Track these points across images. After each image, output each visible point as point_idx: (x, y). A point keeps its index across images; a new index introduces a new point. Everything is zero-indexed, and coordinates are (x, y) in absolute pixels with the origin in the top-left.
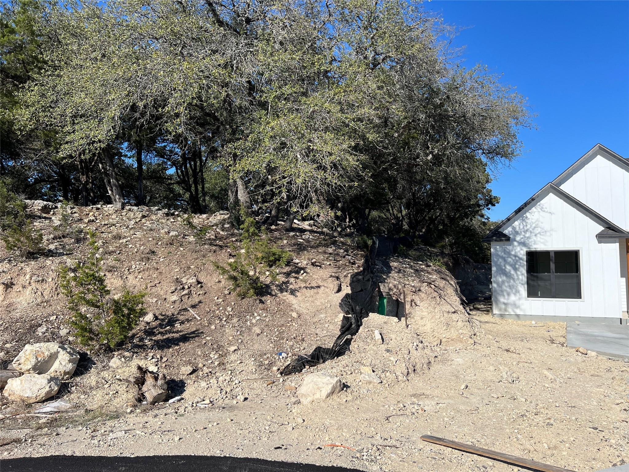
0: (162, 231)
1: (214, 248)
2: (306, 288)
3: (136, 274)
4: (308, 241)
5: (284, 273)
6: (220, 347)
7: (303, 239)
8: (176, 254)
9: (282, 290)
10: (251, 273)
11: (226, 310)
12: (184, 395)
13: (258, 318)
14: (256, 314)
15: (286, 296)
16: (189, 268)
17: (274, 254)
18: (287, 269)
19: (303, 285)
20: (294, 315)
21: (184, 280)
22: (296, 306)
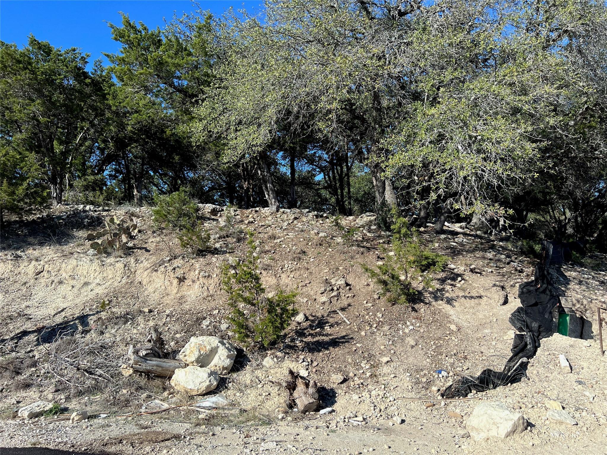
0: (312, 232)
1: (362, 249)
2: (465, 297)
3: (289, 273)
4: (461, 244)
5: (439, 280)
6: (371, 356)
7: (456, 243)
8: (325, 255)
9: (436, 298)
10: (402, 278)
11: (375, 315)
12: (336, 407)
13: (411, 327)
14: (408, 323)
15: (441, 305)
16: (338, 269)
17: (427, 258)
18: (441, 275)
19: (461, 294)
20: (453, 327)
21: (333, 281)
22: (454, 317)
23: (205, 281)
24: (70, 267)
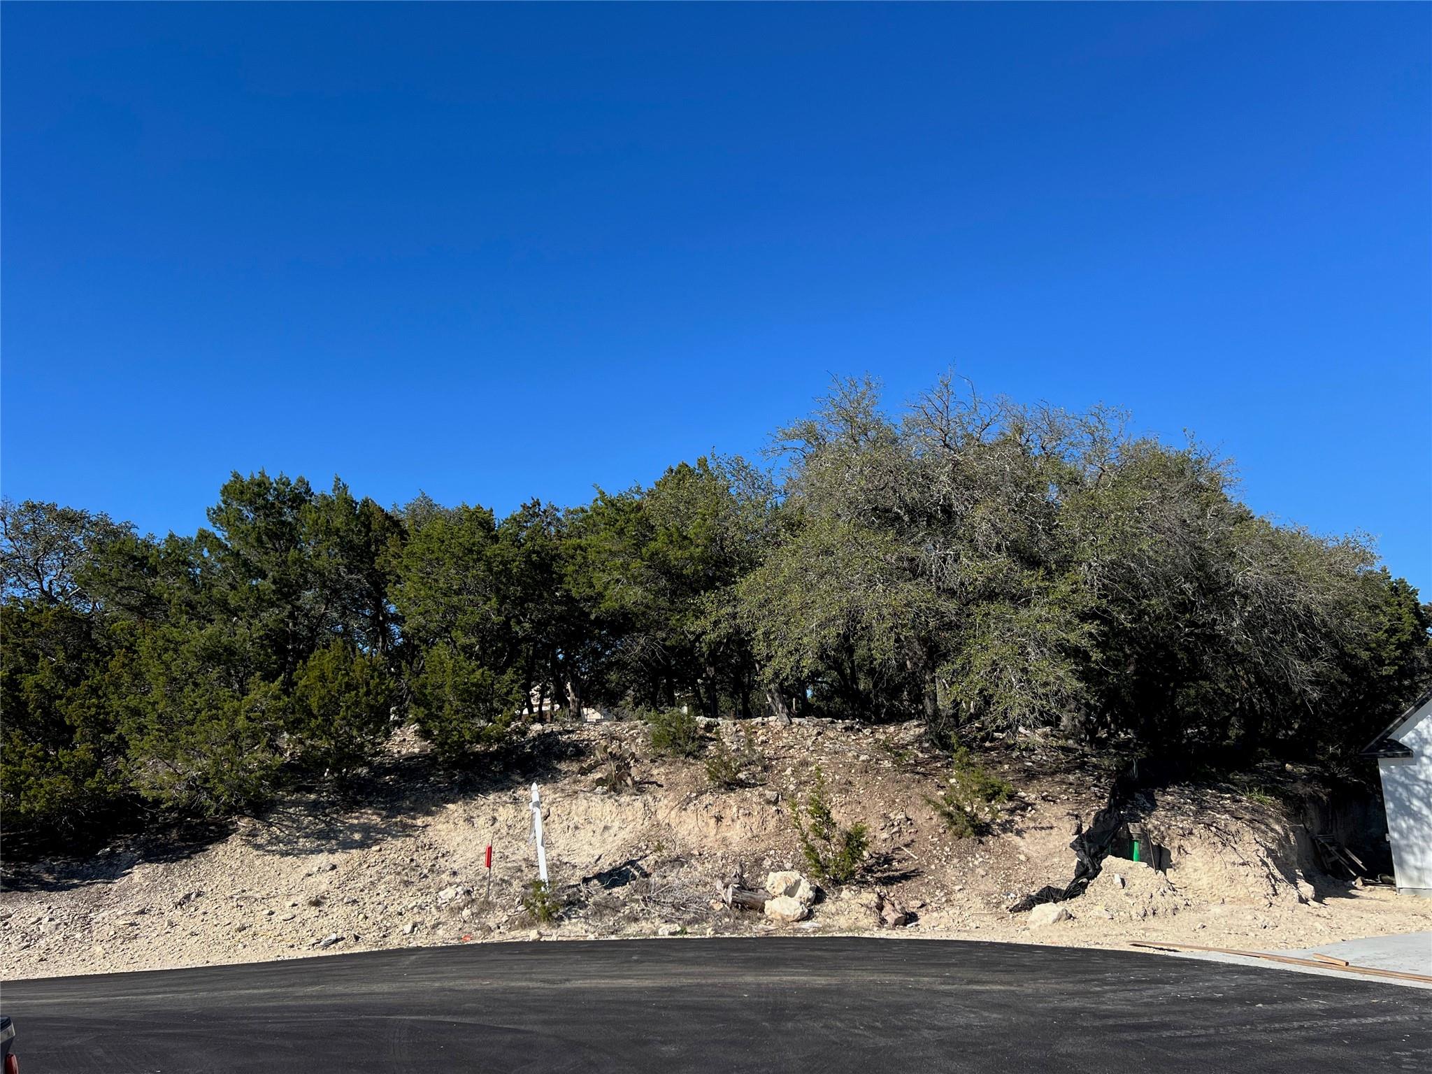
0: (850, 754)
1: (917, 777)
2: (1035, 828)
3: (838, 808)
5: (1008, 810)
6: (943, 887)
7: (1033, 762)
8: (875, 785)
9: (1005, 831)
10: (968, 809)
11: (943, 850)
12: (919, 922)
13: (981, 859)
14: (977, 856)
15: (1011, 837)
16: (894, 802)
17: (992, 785)
18: (1010, 805)
19: (1032, 825)
20: (1022, 857)
21: (892, 816)
22: (1023, 849)
23: (746, 819)
24: (581, 809)
